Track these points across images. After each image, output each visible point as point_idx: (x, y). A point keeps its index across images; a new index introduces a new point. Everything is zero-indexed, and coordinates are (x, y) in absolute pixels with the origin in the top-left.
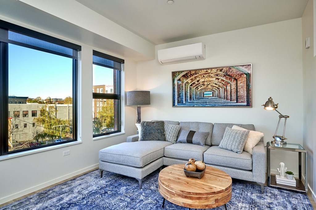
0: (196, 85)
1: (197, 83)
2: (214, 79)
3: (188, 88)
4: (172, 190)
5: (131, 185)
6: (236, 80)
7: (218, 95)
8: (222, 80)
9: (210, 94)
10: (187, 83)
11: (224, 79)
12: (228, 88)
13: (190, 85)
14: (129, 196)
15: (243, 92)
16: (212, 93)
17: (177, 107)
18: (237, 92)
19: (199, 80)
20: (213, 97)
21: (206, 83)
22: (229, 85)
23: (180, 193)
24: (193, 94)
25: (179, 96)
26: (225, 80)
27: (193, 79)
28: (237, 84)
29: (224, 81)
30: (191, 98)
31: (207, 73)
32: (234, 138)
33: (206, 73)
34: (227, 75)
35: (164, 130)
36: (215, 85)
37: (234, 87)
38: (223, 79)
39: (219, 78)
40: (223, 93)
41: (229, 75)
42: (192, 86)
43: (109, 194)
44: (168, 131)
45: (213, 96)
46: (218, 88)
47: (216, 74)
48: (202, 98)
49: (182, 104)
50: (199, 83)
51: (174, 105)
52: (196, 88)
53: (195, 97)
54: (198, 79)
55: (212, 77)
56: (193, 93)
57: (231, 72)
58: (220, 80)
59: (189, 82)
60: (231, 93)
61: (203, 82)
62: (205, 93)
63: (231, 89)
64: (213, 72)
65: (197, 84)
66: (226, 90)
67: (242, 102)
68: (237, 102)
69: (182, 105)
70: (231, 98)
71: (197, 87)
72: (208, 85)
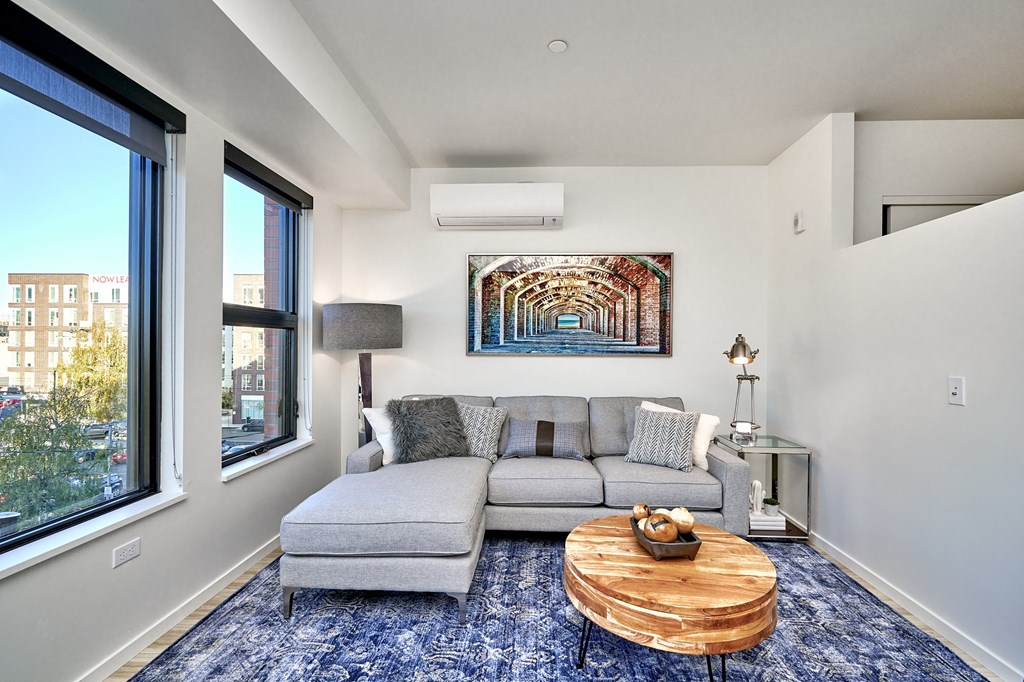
0: (537, 296)
1: (538, 290)
2: (585, 283)
3: (512, 302)
4: (670, 612)
5: (421, 619)
6: (638, 289)
7: (593, 326)
8: (605, 287)
9: (574, 322)
10: (512, 288)
11: (609, 284)
12: (619, 308)
13: (519, 294)
14: (446, 660)
15: (652, 321)
16: (578, 319)
17: (479, 354)
18: (639, 318)
19: (546, 283)
20: (581, 331)
21: (562, 292)
22: (621, 300)
23: (695, 616)
24: (527, 320)
25: (486, 323)
26: (610, 286)
27: (528, 279)
28: (639, 298)
29: (609, 290)
30: (520, 330)
31: (566, 265)
32: (671, 434)
33: (563, 265)
34: (616, 274)
35: (461, 424)
36: (587, 300)
37: (631, 306)
38: (606, 284)
39: (599, 280)
40: (606, 321)
41: (620, 276)
42: (526, 298)
43: (370, 673)
44: (475, 426)
45: (581, 326)
46: (593, 307)
47: (589, 270)
48: (553, 333)
49: (495, 347)
50: (546, 291)
51: (470, 349)
52: (535, 305)
53: (534, 329)
54: (542, 279)
55: (579, 277)
56: (527, 317)
57: (626, 269)
58: (599, 286)
59: (518, 285)
60: (624, 321)
61: (555, 289)
62: (560, 318)
63: (625, 312)
64: (582, 265)
65: (540, 294)
66: (613, 313)
67: (649, 344)
68: (638, 344)
69: (496, 351)
70: (624, 334)
71: (540, 302)
72: (570, 297)
